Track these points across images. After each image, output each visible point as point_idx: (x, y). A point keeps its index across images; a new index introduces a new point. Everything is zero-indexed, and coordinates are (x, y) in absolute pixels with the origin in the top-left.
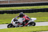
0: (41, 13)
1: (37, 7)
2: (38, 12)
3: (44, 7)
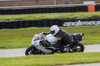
0: (36, 28)
1: (28, 17)
2: (30, 26)
3: (42, 17)
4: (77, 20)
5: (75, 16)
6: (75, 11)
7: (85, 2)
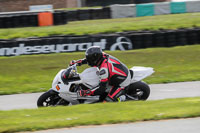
4: (17, 44)
5: (12, 36)
6: (13, 25)
7: (31, 7)
